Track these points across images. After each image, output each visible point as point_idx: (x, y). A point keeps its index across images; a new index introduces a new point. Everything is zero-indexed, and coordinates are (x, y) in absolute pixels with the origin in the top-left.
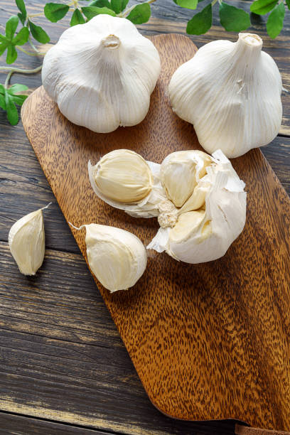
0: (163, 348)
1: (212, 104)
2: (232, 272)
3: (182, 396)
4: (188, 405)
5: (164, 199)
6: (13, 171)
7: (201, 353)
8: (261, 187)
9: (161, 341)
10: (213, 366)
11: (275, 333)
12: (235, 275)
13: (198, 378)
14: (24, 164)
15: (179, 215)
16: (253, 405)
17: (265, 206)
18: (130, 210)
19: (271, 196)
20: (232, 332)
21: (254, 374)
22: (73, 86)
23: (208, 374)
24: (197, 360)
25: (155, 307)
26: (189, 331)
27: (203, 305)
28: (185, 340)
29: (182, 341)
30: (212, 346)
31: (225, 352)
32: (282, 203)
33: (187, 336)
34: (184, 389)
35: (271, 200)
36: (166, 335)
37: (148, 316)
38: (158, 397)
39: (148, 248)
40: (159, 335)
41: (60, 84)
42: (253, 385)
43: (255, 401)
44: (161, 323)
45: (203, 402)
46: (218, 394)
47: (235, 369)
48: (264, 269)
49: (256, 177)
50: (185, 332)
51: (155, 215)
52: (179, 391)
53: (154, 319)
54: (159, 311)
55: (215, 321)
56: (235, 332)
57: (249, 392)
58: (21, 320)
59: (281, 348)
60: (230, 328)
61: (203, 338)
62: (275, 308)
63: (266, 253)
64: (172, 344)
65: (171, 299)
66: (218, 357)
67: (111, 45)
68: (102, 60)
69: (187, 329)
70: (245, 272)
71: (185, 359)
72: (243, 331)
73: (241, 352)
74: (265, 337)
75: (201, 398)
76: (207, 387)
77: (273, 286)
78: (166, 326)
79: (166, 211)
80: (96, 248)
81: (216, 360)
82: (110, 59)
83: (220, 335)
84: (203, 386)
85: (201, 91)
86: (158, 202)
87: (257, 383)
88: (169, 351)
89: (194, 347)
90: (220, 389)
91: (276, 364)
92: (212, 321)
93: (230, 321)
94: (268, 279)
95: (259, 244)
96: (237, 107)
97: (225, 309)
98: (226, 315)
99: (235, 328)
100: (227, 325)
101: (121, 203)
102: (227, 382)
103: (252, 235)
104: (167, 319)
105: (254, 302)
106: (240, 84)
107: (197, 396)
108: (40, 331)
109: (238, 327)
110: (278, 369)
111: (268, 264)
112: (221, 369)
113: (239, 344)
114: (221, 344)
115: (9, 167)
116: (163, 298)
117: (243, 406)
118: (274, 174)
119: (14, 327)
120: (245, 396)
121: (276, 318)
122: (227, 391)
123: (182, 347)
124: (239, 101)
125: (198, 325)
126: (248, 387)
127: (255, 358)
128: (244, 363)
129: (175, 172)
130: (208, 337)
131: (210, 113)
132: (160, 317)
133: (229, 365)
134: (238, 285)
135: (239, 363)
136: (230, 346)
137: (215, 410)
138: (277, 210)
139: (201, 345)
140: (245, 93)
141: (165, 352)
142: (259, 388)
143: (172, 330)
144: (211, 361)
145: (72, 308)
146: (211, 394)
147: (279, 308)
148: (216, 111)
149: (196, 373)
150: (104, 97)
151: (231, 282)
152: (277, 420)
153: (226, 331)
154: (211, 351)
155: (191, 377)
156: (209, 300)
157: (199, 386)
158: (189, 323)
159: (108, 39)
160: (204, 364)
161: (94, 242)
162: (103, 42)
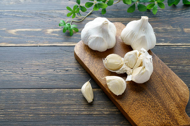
0: (137, 110)
1: (137, 37)
2: (152, 85)
3: (147, 122)
4: (149, 125)
5: (127, 67)
6: (70, 67)
7: (149, 109)
9: (136, 108)
10: (154, 112)
11: (170, 100)
12: (153, 86)
14: (73, 65)
15: (133, 70)
16: (169, 121)
18: (117, 72)
20: (156, 102)
21: (166, 112)
22: (94, 37)
23: (153, 115)
24: (148, 111)
25: (131, 99)
26: (144, 104)
27: (146, 96)
28: (143, 106)
29: (142, 107)
30: (152, 107)
31: (156, 108)
32: (161, 64)
33: (143, 105)
34: (147, 120)
35: (158, 64)
36: (137, 106)
37: (130, 102)
38: (139, 124)
39: (126, 80)
40: (135, 106)
41: (89, 38)
42: (167, 115)
43: (169, 120)
44: (134, 103)
45: (153, 123)
46: (158, 120)
47: (161, 112)
48: (161, 83)
51: (125, 72)
52: (145, 121)
53: (132, 102)
56: (158, 102)
57: (166, 118)
58: (83, 111)
59: (172, 104)
60: (156, 101)
61: (148, 105)
62: (168, 93)
63: (161, 78)
64: (140, 108)
65: (136, 96)
66: (154, 110)
67: (106, 24)
68: (103, 29)
69: (143, 103)
70: (156, 84)
71: (145, 112)
72: (160, 101)
73: (161, 107)
74: (167, 101)
75: (153, 122)
76: (153, 118)
77: (165, 87)
78: (136, 103)
79: (129, 71)
80: (111, 82)
81: (154, 111)
82: (105, 28)
83: (153, 103)
85: (132, 35)
86: (125, 68)
87: (168, 114)
88: (139, 110)
89: (146, 108)
90: (158, 118)
91: (172, 108)
92: (150, 100)
93: (155, 99)
94: (163, 85)
95: (158, 76)
96: (144, 36)
97: (153, 96)
98: (154, 97)
99: (157, 101)
100: (155, 100)
101: (114, 70)
102: (159, 116)
103: (155, 74)
105: (161, 92)
106: (144, 30)
107: (151, 121)
108: (91, 113)
109: (158, 100)
110: (173, 110)
111: (162, 81)
112: (156, 113)
113: (160, 105)
114: (154, 106)
115: (68, 66)
116: (133, 96)
117: (165, 121)
118: (157, 57)
119: (82, 113)
120: (165, 119)
121: (168, 96)
122: (160, 118)
123: (143, 109)
124: (144, 35)
125: (146, 102)
126: (166, 116)
127: (165, 108)
128: (163, 110)
129: (130, 57)
130: (150, 104)
131: (136, 40)
132: (134, 101)
133: (158, 111)
134: (155, 89)
135: (161, 110)
136: (157, 106)
137: (158, 125)
138: (160, 66)
139: (148, 107)
140: (146, 32)
141: (138, 111)
142: (169, 116)
143: (138, 104)
144: (152, 111)
145: (99, 105)
146: (155, 120)
147: (169, 93)
148: (138, 39)
149: (149, 115)
150: (104, 39)
151: (152, 88)
152: (177, 124)
153: (155, 102)
155: (148, 117)
156: (147, 94)
157: (151, 118)
158: (143, 101)
159: (105, 22)
160: (151, 112)
161: (110, 81)
162: (103, 23)
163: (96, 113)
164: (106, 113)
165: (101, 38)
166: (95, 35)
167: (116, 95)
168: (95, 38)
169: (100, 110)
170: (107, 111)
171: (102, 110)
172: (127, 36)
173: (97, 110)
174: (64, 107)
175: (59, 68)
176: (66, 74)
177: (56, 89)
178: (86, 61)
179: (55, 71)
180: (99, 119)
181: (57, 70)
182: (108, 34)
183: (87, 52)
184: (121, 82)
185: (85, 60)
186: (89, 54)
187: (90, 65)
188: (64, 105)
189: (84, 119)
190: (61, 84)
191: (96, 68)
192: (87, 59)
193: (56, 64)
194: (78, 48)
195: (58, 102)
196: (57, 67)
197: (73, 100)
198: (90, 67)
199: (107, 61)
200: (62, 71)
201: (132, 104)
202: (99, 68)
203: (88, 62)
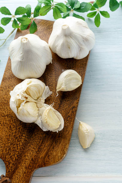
7: (10, 135)
8: (70, 102)
9: (2, 123)
10: (10, 141)
11: (35, 147)
13: (3, 141)
16: (11, 161)
17: (66, 109)
19: (71, 107)
20: (23, 137)
21: (19, 153)
23: (6, 142)
24: (7, 136)
25: (9, 112)
26: (12, 126)
28: (9, 128)
29: (7, 127)
30: (14, 136)
31: (17, 140)
32: (72, 112)
33: (10, 127)
35: (70, 109)
36: (5, 122)
37: (4, 113)
40: (3, 120)
42: (16, 156)
43: (13, 160)
44: (6, 117)
46: (4, 150)
47: (15, 148)
49: (72, 98)
50: (11, 126)
53: (5, 115)
54: (9, 114)
55: (22, 130)
56: (24, 138)
57: (13, 157)
59: (33, 153)
61: (14, 131)
64: (4, 126)
66: (13, 140)
71: (4, 133)
72: (27, 139)
73: (21, 144)
74: (31, 146)
76: (3, 146)
78: (7, 119)
81: (12, 140)
83: (19, 135)
84: (2, 144)
87: (18, 156)
88: (2, 127)
89: (9, 132)
90: (6, 149)
91: (27, 156)
92: (21, 129)
93: (26, 133)
99: (25, 136)
100: (24, 133)
102: (10, 149)
104: (9, 118)
105: (37, 134)
109: (26, 137)
110: (27, 157)
112: (11, 144)
113: (22, 142)
114: (17, 137)
117: (8, 159)
120: (11, 157)
121: (39, 143)
122: (7, 151)
123: (6, 129)
125: (16, 126)
126: (14, 155)
127: (23, 149)
128: (19, 148)
130: (16, 132)
132: (8, 116)
133: (14, 145)
135: (17, 147)
136: (19, 140)
138: (69, 113)
139: (11, 133)
142: (17, 158)
143: (7, 122)
144: (10, 139)
146: (2, 148)
147: (43, 141)
149: (3, 139)
152: (14, 171)
153: (22, 135)
154: (13, 137)
158: (14, 124)
160: (8, 139)
201: (3, 116)
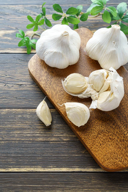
0: (102, 145)
1: (105, 52)
2: (122, 113)
3: (113, 161)
4: (116, 164)
5: (92, 90)
7: (116, 144)
9: (101, 143)
10: (122, 148)
12: (123, 113)
13: (117, 153)
15: (99, 94)
18: (80, 96)
20: (126, 134)
22: (51, 52)
23: (121, 151)
24: (116, 147)
25: (96, 130)
26: (111, 137)
27: (114, 127)
28: (110, 140)
30: (120, 141)
31: (125, 142)
33: (110, 139)
34: (113, 158)
36: (102, 140)
37: (94, 134)
38: (104, 163)
39: (90, 108)
40: (99, 140)
41: (46, 52)
44: (99, 136)
45: (121, 161)
50: (109, 138)
51: (90, 96)
52: (112, 159)
53: (97, 135)
54: (98, 132)
55: (120, 131)
58: (38, 137)
60: (126, 133)
61: (116, 138)
64: (105, 143)
65: (101, 126)
66: (123, 144)
67: (65, 35)
68: (62, 41)
69: (110, 136)
70: (127, 112)
71: (111, 147)
76: (121, 156)
78: (102, 137)
79: (94, 95)
81: (123, 146)
82: (65, 40)
83: (122, 136)
84: (120, 156)
85: (100, 47)
86: (90, 91)
88: (105, 146)
89: (114, 142)
92: (118, 131)
93: (125, 130)
96: (115, 51)
97: (122, 126)
98: (123, 129)
100: (124, 132)
101: (76, 94)
103: (127, 98)
104: (102, 134)
106: (114, 43)
107: (118, 160)
114: (123, 139)
115: (23, 80)
116: (98, 127)
123: (109, 143)
124: (115, 49)
125: (114, 134)
129: (96, 78)
130: (118, 138)
131: (105, 55)
132: (99, 134)
134: (125, 117)
137: (126, 163)
139: (116, 141)
140: (117, 46)
141: (103, 146)
143: (104, 138)
144: (121, 146)
146: (123, 158)
148: (107, 54)
149: (116, 152)
150: (64, 54)
151: (122, 116)
153: (124, 134)
154: (120, 143)
155: (115, 154)
156: (116, 124)
157: (118, 156)
158: (110, 134)
159: (64, 33)
160: (119, 148)
161: (70, 109)
162: (62, 35)
163: (53, 139)
164: (65, 140)
165: (59, 53)
166: (53, 49)
167: (78, 127)
168: (52, 54)
169: (59, 135)
170: (66, 137)
171: (60, 135)
172: (94, 49)
173: (55, 135)
174: (16, 132)
175: (11, 81)
176: (19, 89)
177: (7, 109)
178: (42, 82)
179: (6, 86)
180: (57, 147)
181: (8, 85)
182: (69, 48)
183: (43, 68)
184: (83, 111)
185: (41, 79)
186: (46, 72)
187: (47, 86)
188: (16, 129)
189: (39, 147)
190: (13, 102)
191: (55, 90)
192: (44, 78)
193: (8, 76)
194: (33, 64)
195: (9, 126)
196: (9, 81)
197: (26, 124)
198: (47, 89)
199: (68, 83)
200: (14, 86)
201: (96, 138)
202: (57, 90)
203: (44, 83)
